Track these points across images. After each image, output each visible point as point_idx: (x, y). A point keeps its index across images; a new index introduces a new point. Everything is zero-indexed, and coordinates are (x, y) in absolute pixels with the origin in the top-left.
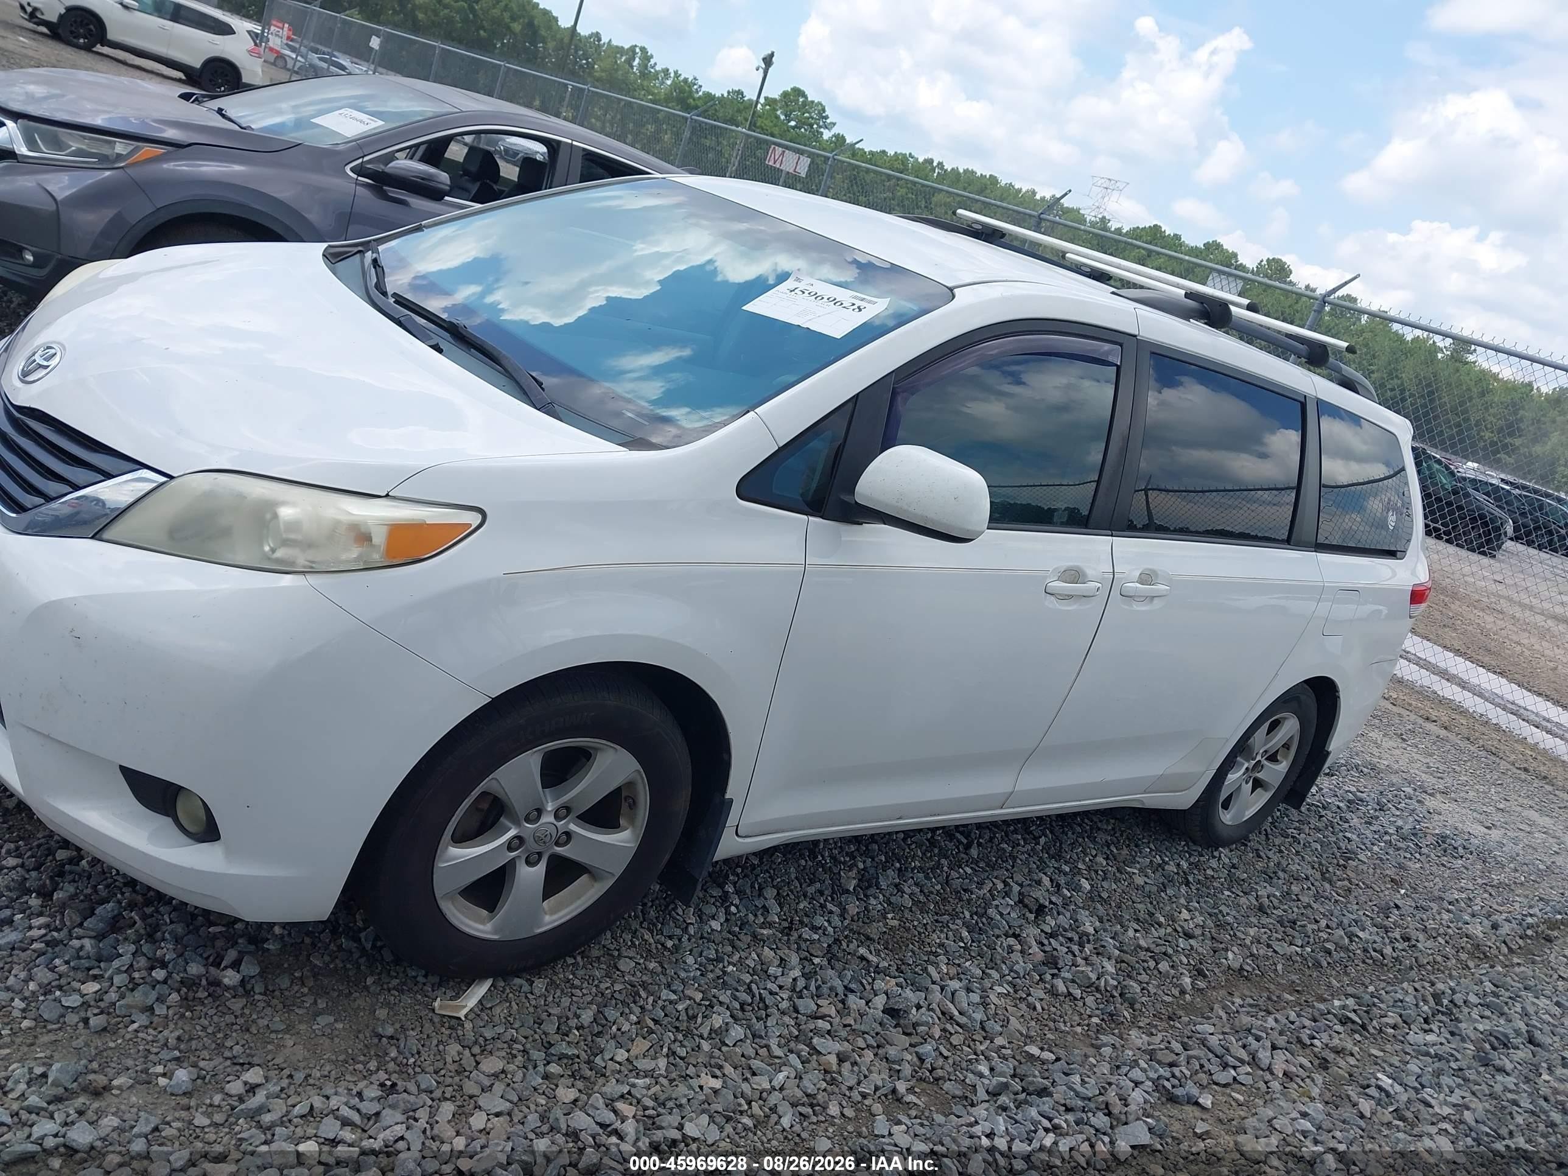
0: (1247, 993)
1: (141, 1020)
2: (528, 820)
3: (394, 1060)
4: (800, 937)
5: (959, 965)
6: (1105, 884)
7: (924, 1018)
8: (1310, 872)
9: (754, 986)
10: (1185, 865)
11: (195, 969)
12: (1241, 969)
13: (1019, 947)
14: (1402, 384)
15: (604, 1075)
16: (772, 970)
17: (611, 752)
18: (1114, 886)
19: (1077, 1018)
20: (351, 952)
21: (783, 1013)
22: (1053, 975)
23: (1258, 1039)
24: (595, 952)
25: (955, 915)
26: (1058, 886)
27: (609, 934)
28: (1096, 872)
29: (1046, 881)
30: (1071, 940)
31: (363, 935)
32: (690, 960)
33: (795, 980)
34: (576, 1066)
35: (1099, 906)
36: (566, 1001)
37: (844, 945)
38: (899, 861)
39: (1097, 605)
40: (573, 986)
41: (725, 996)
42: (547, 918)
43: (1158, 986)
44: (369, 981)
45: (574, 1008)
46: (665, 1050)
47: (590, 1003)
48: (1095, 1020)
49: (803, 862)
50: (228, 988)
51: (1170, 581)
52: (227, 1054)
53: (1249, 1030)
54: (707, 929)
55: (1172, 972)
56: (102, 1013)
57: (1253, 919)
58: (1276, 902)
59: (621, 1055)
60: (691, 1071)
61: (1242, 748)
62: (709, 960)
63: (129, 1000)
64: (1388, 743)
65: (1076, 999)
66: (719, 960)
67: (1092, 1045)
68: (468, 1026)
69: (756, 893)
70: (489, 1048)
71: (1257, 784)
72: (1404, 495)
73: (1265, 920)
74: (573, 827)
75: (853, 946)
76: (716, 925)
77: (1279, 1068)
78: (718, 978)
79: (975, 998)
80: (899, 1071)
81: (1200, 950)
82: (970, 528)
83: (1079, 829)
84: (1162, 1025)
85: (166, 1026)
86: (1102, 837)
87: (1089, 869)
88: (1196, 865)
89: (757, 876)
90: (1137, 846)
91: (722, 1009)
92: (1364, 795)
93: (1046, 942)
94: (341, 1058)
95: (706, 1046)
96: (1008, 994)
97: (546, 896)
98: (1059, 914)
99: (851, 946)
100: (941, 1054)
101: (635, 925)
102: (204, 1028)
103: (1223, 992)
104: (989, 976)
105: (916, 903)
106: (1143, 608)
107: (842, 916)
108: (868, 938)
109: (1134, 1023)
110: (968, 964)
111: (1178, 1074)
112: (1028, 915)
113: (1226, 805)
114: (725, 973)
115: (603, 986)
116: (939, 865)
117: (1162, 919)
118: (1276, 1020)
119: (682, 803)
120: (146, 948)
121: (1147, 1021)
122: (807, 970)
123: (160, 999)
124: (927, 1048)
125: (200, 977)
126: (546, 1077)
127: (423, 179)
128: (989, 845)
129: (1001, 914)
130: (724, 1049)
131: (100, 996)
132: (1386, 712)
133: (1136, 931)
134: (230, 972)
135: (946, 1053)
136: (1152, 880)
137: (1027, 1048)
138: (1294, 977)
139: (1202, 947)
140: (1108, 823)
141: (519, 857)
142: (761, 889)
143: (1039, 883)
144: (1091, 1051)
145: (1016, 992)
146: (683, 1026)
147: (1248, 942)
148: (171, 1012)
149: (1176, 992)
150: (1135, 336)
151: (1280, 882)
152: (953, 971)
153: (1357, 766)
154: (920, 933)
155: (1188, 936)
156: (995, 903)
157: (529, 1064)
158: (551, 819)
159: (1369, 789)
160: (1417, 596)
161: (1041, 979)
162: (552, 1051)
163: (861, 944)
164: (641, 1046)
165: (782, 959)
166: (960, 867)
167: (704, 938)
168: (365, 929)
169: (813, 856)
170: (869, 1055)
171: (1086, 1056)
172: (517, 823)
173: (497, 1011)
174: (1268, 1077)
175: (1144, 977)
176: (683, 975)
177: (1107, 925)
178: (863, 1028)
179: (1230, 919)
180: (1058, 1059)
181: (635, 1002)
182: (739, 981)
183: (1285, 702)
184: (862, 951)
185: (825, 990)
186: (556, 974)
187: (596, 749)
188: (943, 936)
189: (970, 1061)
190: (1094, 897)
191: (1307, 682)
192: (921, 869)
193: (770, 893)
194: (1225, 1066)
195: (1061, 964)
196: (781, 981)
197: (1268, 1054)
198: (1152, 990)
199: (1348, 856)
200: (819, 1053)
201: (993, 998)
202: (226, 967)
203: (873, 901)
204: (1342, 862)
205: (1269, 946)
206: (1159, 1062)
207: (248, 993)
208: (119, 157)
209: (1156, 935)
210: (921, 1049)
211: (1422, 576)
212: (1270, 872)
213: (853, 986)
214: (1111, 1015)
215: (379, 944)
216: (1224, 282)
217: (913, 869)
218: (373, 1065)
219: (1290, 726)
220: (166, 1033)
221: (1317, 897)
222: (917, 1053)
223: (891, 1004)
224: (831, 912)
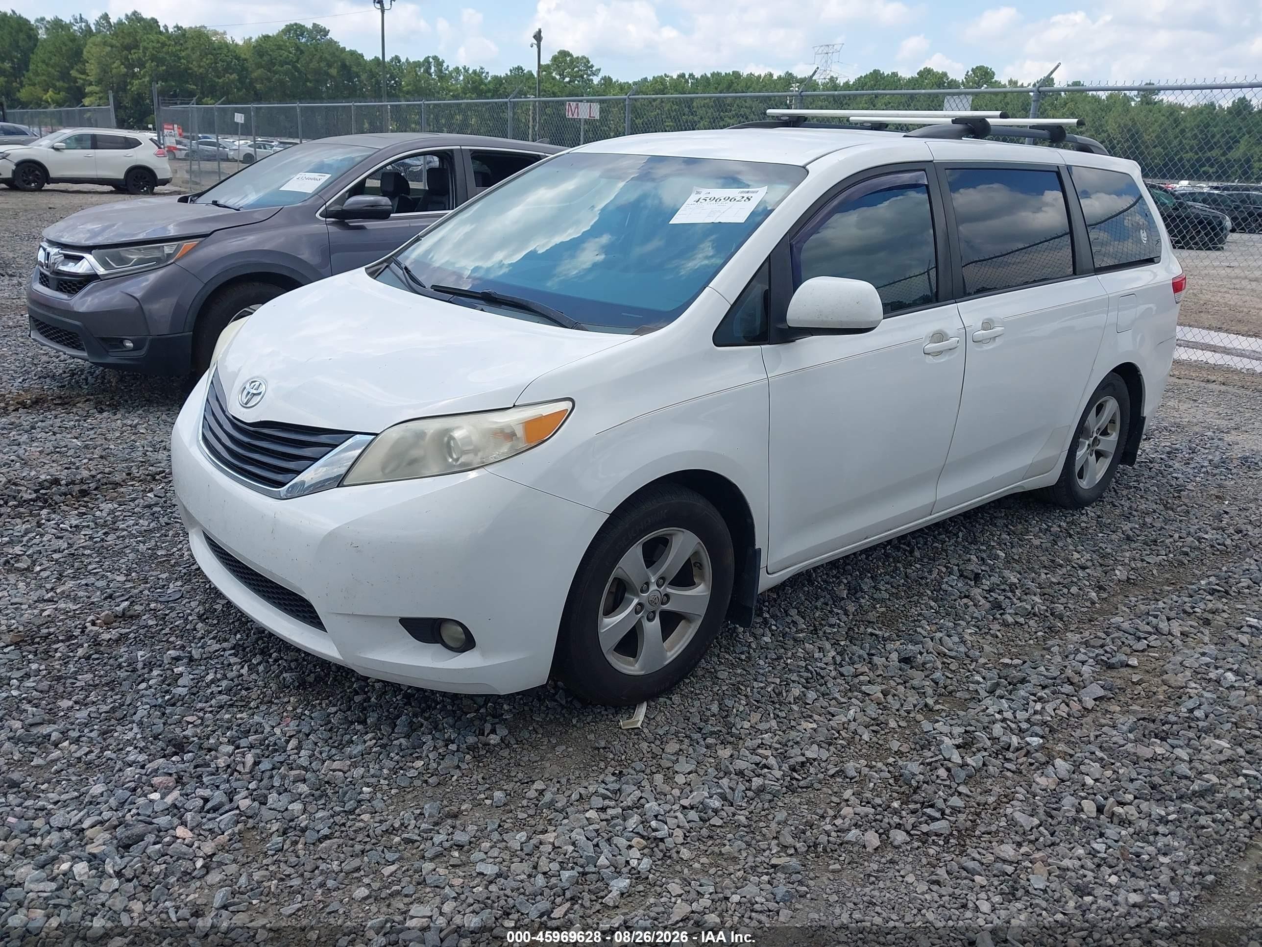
0: (1138, 593)
1: (457, 774)
2: (642, 592)
3: (613, 759)
4: (824, 633)
5: (936, 624)
6: (1013, 550)
7: (928, 659)
8: (1155, 507)
9: (810, 667)
10: (1064, 524)
11: (471, 740)
12: (1129, 579)
13: (972, 603)
14: (1109, 135)
15: (741, 739)
16: (816, 655)
17: (680, 534)
18: (1021, 550)
19: (1027, 635)
20: (555, 709)
21: (834, 678)
22: (1001, 614)
23: (1156, 617)
24: (700, 673)
25: (921, 595)
26: (983, 559)
27: (703, 660)
28: (1005, 544)
29: (973, 558)
30: (1004, 590)
31: (557, 697)
32: (761, 662)
33: (833, 658)
34: (722, 737)
35: (1015, 565)
36: (697, 703)
37: (856, 630)
38: (869, 572)
39: (959, 353)
40: (696, 694)
41: (794, 677)
42: (669, 654)
43: (1075, 604)
44: (574, 721)
45: (704, 705)
46: (772, 715)
47: (713, 700)
48: (1040, 634)
49: (806, 589)
50: (494, 746)
51: (1004, 324)
52: (515, 779)
53: (1148, 613)
54: (763, 643)
55: (1081, 593)
56: (432, 775)
57: (1125, 547)
58: (1138, 532)
59: (747, 725)
60: (793, 723)
61: (1081, 431)
62: (773, 659)
63: (443, 764)
64: (1183, 407)
65: (1022, 625)
66: (779, 658)
67: (1044, 649)
68: (646, 731)
69: (784, 615)
70: (665, 739)
71: (1099, 455)
72: (1147, 215)
73: (1133, 545)
74: (669, 590)
75: (862, 629)
76: (767, 639)
77: (1176, 631)
78: (784, 668)
79: (956, 639)
80: (924, 693)
81: (1095, 574)
82: (871, 319)
83: (982, 521)
84: (1086, 626)
85: (472, 774)
86: (1000, 522)
87: (999, 544)
88: (1073, 523)
89: (780, 605)
90: (1026, 521)
91: (796, 685)
92: (1177, 446)
93: (988, 596)
94: (582, 766)
95: (795, 707)
96: (976, 633)
97: (665, 639)
98: (990, 576)
99: (861, 629)
100: (947, 677)
101: (716, 651)
102: (495, 770)
103: (1121, 597)
104: (959, 625)
105: (891, 594)
106: (991, 347)
107: (846, 613)
108: (869, 622)
109: (1067, 630)
110: (942, 621)
111: (1108, 650)
112: (969, 582)
113: (1081, 476)
114: (787, 664)
115: (715, 690)
116: (897, 568)
117: (1061, 562)
118: (1164, 603)
119: (730, 558)
120: (437, 735)
121: (1075, 626)
122: (839, 650)
123: (461, 760)
124: (937, 675)
125: (476, 743)
126: (707, 747)
127: (372, 206)
128: (925, 547)
129: (952, 586)
130: (808, 706)
131: (426, 766)
132: (1175, 384)
133: (1046, 574)
134: (492, 736)
135: (950, 676)
136: (1045, 540)
137: (1001, 661)
138: (1167, 576)
139: (1097, 573)
140: (1001, 512)
141: (642, 617)
142: (786, 612)
143: (969, 560)
144: (1044, 652)
145: (980, 630)
146: (776, 700)
147: (1127, 561)
148: (471, 766)
149: (1088, 604)
150: (931, 161)
151: (1136, 518)
152: (934, 628)
153: (1166, 428)
154: (902, 611)
155: (1083, 568)
156: (945, 580)
157: (693, 743)
158: (656, 588)
159: (1180, 441)
160: (1178, 286)
161: (994, 618)
162: (703, 731)
163: (867, 627)
164: (755, 717)
165: (819, 648)
166: (911, 565)
167: (765, 647)
168: (556, 694)
169: (811, 582)
170: (901, 688)
171: (1042, 656)
172: (637, 595)
173: (658, 718)
174: (1170, 637)
175: (1063, 600)
176: (761, 671)
177: (1026, 575)
178: (890, 674)
179: (1109, 550)
180: (1024, 662)
181: (739, 693)
182: (798, 666)
183: (1104, 389)
184: (869, 630)
185: (856, 658)
186: (682, 690)
187: (671, 535)
188: (918, 609)
189: (967, 677)
190: (1009, 561)
191: (1115, 370)
192: (886, 574)
193: (793, 612)
194: (1139, 639)
195: (1004, 606)
196: (825, 660)
197: (1166, 624)
198: (1072, 607)
199: (1179, 489)
200: (869, 695)
201: (967, 637)
202: (488, 735)
203: (862, 601)
204: (1176, 495)
205: (1142, 560)
206: (1093, 647)
207: (508, 746)
208: (169, 256)
209: (1061, 573)
210: (934, 676)
211: (1177, 270)
212: (1126, 514)
213: (873, 652)
214: (1049, 628)
215: (569, 699)
216: (958, 101)
217: (880, 575)
218: (602, 765)
219: (1112, 406)
220: (475, 777)
221: (1166, 521)
222: (932, 680)
223: (903, 655)
224: (838, 614)
